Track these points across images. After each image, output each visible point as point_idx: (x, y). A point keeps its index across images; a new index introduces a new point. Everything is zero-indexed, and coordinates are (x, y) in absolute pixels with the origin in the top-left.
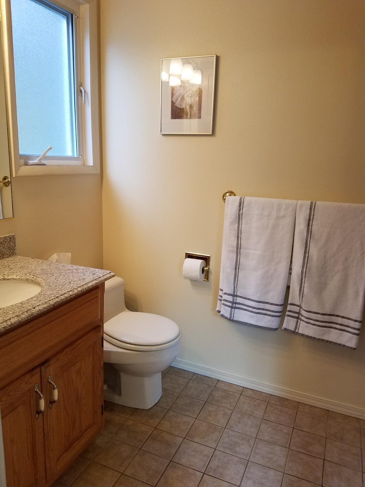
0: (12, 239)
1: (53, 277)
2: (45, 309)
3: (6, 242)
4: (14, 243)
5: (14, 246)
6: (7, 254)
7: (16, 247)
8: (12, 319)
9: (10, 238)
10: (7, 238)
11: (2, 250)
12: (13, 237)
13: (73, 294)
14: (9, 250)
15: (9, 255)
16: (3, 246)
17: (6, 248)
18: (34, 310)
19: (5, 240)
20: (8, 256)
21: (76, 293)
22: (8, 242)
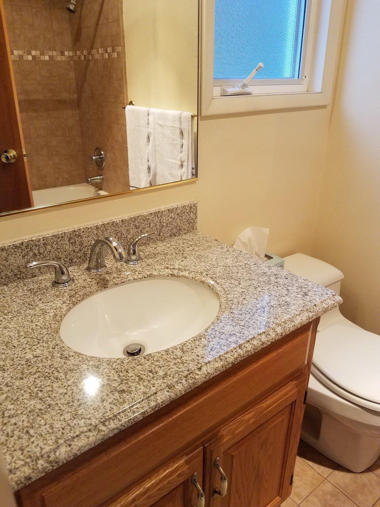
0: (193, 208)
1: (238, 289)
2: (217, 371)
3: (184, 213)
4: (195, 214)
5: (194, 217)
6: (185, 229)
7: (197, 220)
8: (159, 394)
9: (191, 208)
10: (186, 207)
11: (179, 224)
12: (194, 206)
13: (268, 341)
14: (188, 223)
15: (188, 231)
16: (181, 218)
17: (184, 221)
18: (199, 373)
19: (184, 211)
20: (186, 232)
21: (272, 339)
22: (187, 213)
